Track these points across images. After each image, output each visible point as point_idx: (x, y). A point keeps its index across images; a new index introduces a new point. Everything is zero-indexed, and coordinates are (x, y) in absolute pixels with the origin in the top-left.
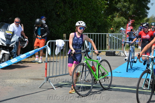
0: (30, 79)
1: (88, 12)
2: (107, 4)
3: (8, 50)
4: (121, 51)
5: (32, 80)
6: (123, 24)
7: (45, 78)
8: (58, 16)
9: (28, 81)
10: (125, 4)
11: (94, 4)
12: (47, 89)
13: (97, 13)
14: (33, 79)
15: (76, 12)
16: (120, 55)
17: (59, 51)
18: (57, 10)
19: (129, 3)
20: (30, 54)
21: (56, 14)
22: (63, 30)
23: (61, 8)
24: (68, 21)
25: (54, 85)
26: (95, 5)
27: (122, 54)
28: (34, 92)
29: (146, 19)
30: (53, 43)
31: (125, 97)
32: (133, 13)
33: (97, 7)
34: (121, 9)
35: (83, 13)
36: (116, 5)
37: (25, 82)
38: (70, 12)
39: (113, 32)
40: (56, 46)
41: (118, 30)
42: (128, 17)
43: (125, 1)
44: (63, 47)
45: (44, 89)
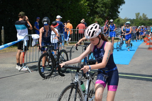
1: (75, 14)
6: (101, 23)
10: (102, 9)
11: (79, 9)
12: (24, 72)
13: (82, 15)
15: (66, 14)
17: (35, 43)
18: (51, 13)
19: (105, 8)
20: (7, 45)
32: (108, 15)
33: (82, 11)
34: (99, 13)
36: (96, 9)
40: (32, 39)
43: (102, 7)
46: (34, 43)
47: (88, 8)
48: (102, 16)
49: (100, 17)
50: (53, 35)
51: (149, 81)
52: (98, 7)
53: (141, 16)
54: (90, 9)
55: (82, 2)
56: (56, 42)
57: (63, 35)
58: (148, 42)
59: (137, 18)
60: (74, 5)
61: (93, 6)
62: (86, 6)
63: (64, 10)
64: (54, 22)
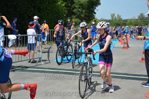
1: (53, 15)
6: (78, 24)
10: (79, 10)
11: (57, 9)
13: (59, 15)
15: (43, 15)
18: (29, 13)
21: (28, 16)
33: (59, 11)
35: (48, 15)
36: (73, 10)
43: (79, 8)
46: (11, 43)
47: (65, 9)
48: (79, 17)
49: (77, 17)
50: (30, 35)
51: (124, 79)
52: (76, 8)
53: (116, 17)
54: (67, 10)
55: (59, 3)
56: (33, 43)
57: (40, 36)
58: (123, 41)
59: (112, 19)
60: (51, 6)
61: (71, 7)
62: (63, 6)
63: (41, 11)
64: (31, 23)
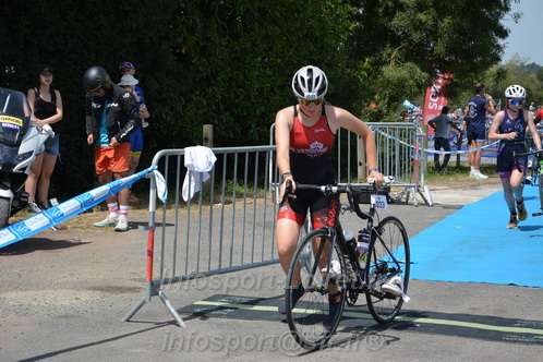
0: (89, 289)
1: (291, 47)
2: (358, 17)
3: (9, 185)
4: (410, 187)
5: (98, 292)
6: (415, 89)
7: (147, 285)
8: (184, 59)
9: (85, 296)
10: (422, 17)
11: (313, 17)
12: (152, 325)
13: (322, 48)
14: (102, 289)
15: (249, 45)
16: (407, 199)
17: (195, 187)
18: (180, 40)
19: (433, 12)
20: (92, 199)
21: (175, 53)
22: (201, 112)
23: (192, 30)
24: (219, 78)
25: (180, 312)
26: (313, 22)
27: (415, 197)
28: (108, 337)
29: (494, 69)
30: (173, 158)
31: (435, 353)
32: (450, 50)
33: (323, 28)
34: (406, 36)
35: (270, 49)
36: (390, 20)
37: (75, 301)
38: (227, 46)
39: (377, 117)
40: (184, 170)
41: (395, 109)
42: (430, 64)
43: (421, 7)
44: (210, 172)
45: (144, 326)
49: (408, 57)
52: (401, 7)
